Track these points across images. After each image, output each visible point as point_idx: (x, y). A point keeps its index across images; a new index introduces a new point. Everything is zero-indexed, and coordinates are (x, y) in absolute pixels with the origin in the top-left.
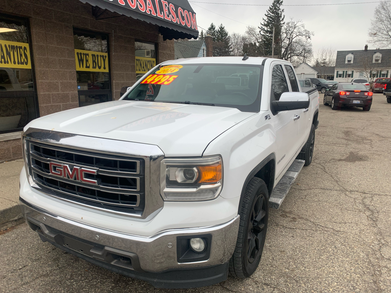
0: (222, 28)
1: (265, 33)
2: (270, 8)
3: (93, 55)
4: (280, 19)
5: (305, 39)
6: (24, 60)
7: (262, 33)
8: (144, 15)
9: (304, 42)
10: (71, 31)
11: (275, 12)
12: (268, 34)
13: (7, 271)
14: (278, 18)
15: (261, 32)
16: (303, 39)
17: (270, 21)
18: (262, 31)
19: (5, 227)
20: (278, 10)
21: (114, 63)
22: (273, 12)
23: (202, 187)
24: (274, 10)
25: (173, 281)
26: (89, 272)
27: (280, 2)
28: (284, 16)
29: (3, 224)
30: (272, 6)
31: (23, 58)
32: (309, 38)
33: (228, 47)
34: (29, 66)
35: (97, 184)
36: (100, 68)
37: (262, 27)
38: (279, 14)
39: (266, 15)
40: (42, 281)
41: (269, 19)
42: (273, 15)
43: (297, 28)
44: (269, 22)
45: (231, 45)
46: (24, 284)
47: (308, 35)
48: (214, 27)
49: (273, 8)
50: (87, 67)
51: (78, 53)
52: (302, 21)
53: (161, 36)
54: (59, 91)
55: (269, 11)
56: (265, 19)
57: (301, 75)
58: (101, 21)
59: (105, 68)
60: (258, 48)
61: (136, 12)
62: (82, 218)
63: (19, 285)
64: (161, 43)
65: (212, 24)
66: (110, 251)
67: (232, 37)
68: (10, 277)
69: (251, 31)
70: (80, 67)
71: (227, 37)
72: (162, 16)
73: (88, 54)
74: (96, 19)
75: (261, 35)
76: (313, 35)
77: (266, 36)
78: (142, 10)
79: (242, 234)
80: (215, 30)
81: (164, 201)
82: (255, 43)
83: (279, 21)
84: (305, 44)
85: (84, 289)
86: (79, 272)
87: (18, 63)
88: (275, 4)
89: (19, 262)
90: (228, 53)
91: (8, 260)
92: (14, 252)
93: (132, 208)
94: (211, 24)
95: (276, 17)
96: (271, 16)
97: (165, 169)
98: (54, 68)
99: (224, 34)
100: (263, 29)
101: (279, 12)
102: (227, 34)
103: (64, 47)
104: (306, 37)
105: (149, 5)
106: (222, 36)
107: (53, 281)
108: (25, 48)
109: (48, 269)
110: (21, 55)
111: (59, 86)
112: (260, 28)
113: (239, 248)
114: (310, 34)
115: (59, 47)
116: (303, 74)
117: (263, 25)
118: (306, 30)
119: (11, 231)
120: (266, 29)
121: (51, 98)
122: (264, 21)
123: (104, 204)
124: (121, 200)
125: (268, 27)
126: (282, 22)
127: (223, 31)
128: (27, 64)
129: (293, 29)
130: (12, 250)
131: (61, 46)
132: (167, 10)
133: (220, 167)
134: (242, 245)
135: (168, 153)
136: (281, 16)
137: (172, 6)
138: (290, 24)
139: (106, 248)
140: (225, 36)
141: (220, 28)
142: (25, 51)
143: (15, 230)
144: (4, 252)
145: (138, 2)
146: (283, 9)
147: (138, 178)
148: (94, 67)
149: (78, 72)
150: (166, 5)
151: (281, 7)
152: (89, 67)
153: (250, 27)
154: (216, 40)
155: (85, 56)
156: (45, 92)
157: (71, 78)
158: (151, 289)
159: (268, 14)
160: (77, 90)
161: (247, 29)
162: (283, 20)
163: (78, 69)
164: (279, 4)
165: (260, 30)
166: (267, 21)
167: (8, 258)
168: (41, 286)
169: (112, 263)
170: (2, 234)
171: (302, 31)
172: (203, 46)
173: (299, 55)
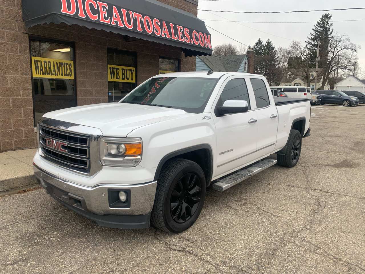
0: (269, 43)
1: (312, 46)
2: (318, 22)
3: (123, 69)
4: (328, 33)
5: (351, 52)
6: (69, 73)
7: (309, 47)
8: (160, 38)
9: (350, 55)
10: (106, 51)
11: (323, 26)
12: (315, 48)
13: (24, 211)
14: (326, 32)
15: (307, 46)
16: (349, 52)
17: (318, 35)
18: (309, 45)
19: (34, 187)
20: (326, 24)
21: (140, 75)
22: (321, 26)
23: (126, 158)
24: (322, 25)
25: (110, 222)
26: (72, 218)
27: (328, 17)
28: (332, 30)
29: (33, 184)
30: (320, 21)
31: (69, 72)
32: (355, 51)
33: (274, 61)
34: (72, 78)
35: (67, 152)
36: (128, 79)
37: (309, 41)
38: (327, 28)
39: (313, 29)
40: (42, 219)
41: (316, 33)
42: (321, 29)
43: (342, 42)
44: (316, 36)
45: (277, 58)
46: (31, 219)
47: (354, 48)
48: (261, 42)
49: (322, 23)
50: (117, 78)
51: (110, 68)
52: (347, 35)
53: (183, 54)
54: (93, 97)
55: (317, 25)
56: (312, 34)
57: (347, 88)
58: (131, 43)
59: (132, 79)
60: (304, 61)
61: (153, 36)
62: (58, 174)
63: (28, 219)
64: (183, 59)
65: (260, 39)
66: (71, 196)
67: (278, 51)
68: (24, 214)
69: (295, 46)
70: (112, 78)
71: (274, 51)
72: (176, 39)
73: (119, 68)
74: (126, 42)
75: (308, 48)
76: (360, 48)
77: (313, 49)
78: (158, 34)
79: (163, 197)
80: (262, 45)
81: (103, 165)
82: (300, 57)
83: (327, 35)
84: (351, 57)
85: (64, 226)
86: (67, 217)
87: (65, 76)
88: (324, 18)
89: (33, 207)
90: (275, 65)
91: (28, 205)
92: (33, 202)
93: (85, 169)
94: (258, 39)
95: (324, 31)
96: (319, 30)
97: (106, 145)
98: (90, 79)
99: (271, 48)
100: (310, 43)
101: (327, 26)
102: (273, 49)
103: (100, 63)
104: (352, 50)
105: (165, 30)
106: (269, 50)
107: (48, 220)
108: (70, 64)
109: (49, 213)
110: (67, 70)
111: (94, 92)
112: (307, 42)
113: (160, 207)
114: (356, 48)
115: (96, 63)
116: (349, 87)
117: (310, 39)
118: (351, 44)
119: (37, 190)
120: (313, 43)
121: (87, 101)
122: (311, 35)
123: (71, 166)
124: (80, 163)
125: (316, 41)
126: (330, 36)
127: (270, 45)
128: (71, 76)
129: (338, 43)
130: (32, 200)
131: (97, 63)
132: (181, 33)
133: (140, 146)
134: (163, 205)
135: (105, 134)
136: (329, 30)
137: (187, 30)
138: (334, 38)
139: (69, 194)
140: (271, 50)
141: (267, 43)
142: (71, 66)
143: (39, 190)
144: (28, 201)
145: (154, 29)
146: (331, 23)
147: (88, 149)
148: (123, 79)
149: (109, 82)
150: (181, 29)
151: (330, 22)
152: (119, 79)
153: (295, 41)
154: (263, 54)
155: (116, 70)
156: (82, 97)
157: (104, 87)
158: (106, 232)
159: (316, 29)
160: (108, 96)
161: (291, 43)
162: (331, 34)
163: (110, 80)
164: (328, 19)
165: (306, 44)
166: (314, 35)
167: (28, 204)
168: (41, 221)
169: (74, 205)
170: (31, 191)
171: (348, 44)
172: (244, 60)
173: (344, 68)
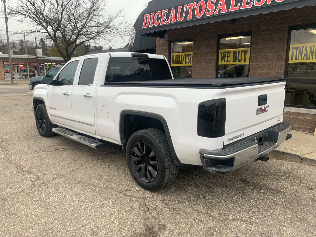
3: (234, 52)
31: (189, 60)
36: (240, 61)
50: (228, 61)
51: (221, 53)
59: (245, 61)
73: (230, 51)
87: (187, 63)
98: (201, 64)
103: (209, 50)
108: (191, 55)
111: (203, 75)
115: (206, 51)
128: (190, 63)
148: (234, 61)
149: (218, 66)
155: (227, 53)
157: (211, 70)
163: (220, 63)
